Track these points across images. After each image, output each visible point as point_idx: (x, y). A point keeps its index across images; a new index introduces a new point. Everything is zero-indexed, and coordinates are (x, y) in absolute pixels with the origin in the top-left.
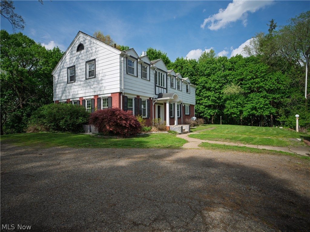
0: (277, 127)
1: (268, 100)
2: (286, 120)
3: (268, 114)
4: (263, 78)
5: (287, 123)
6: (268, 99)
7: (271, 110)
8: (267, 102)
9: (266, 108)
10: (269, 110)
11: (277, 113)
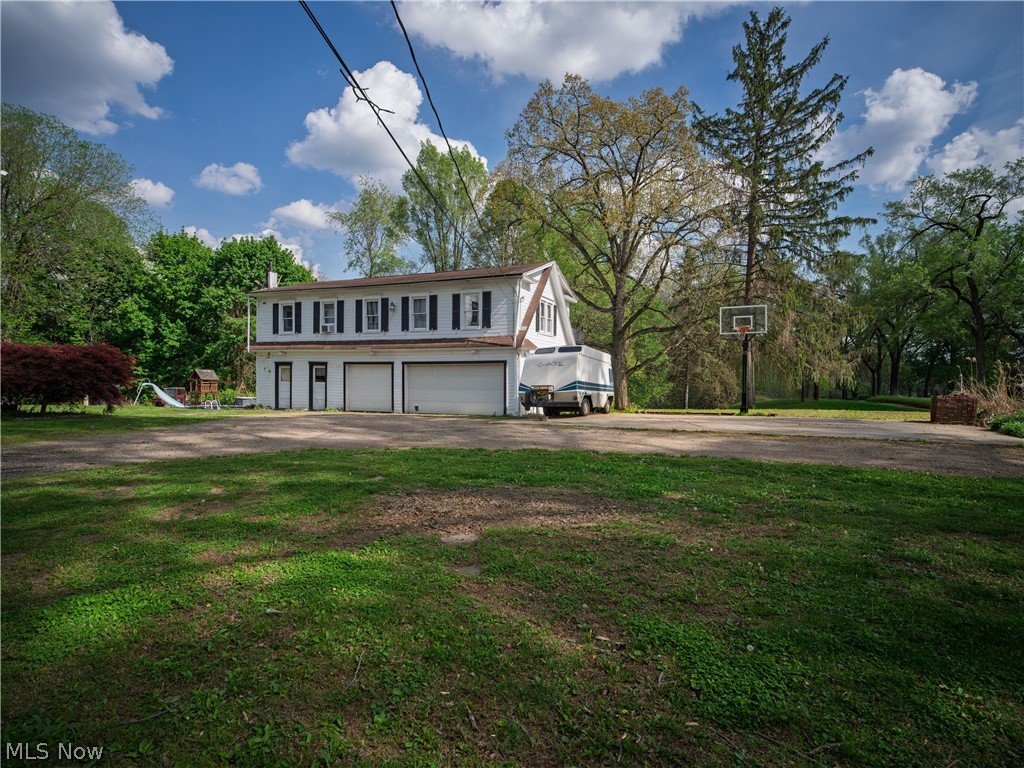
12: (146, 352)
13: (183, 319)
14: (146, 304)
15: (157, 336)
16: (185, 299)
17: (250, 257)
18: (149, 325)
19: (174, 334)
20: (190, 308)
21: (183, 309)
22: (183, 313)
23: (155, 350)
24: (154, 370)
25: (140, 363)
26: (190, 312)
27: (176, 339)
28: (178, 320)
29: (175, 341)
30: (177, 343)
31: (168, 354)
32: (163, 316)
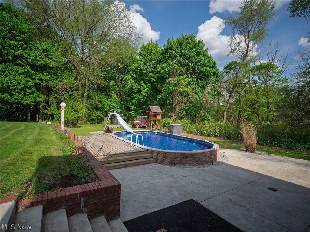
0: (43, 122)
1: (32, 81)
2: (57, 112)
3: (32, 102)
4: (26, 44)
5: (57, 116)
6: (32, 79)
7: (37, 97)
8: (31, 84)
9: (29, 92)
10: (33, 96)
11: (47, 102)
12: (135, 100)
13: (150, 82)
14: (134, 76)
15: (139, 92)
16: (150, 72)
17: (180, 44)
18: (136, 86)
19: (146, 90)
20: (153, 77)
21: (150, 77)
22: (150, 79)
23: (139, 99)
24: (138, 108)
25: (133, 104)
26: (153, 79)
27: (146, 92)
28: (147, 83)
29: (146, 93)
30: (146, 94)
31: (142, 100)
32: (142, 82)
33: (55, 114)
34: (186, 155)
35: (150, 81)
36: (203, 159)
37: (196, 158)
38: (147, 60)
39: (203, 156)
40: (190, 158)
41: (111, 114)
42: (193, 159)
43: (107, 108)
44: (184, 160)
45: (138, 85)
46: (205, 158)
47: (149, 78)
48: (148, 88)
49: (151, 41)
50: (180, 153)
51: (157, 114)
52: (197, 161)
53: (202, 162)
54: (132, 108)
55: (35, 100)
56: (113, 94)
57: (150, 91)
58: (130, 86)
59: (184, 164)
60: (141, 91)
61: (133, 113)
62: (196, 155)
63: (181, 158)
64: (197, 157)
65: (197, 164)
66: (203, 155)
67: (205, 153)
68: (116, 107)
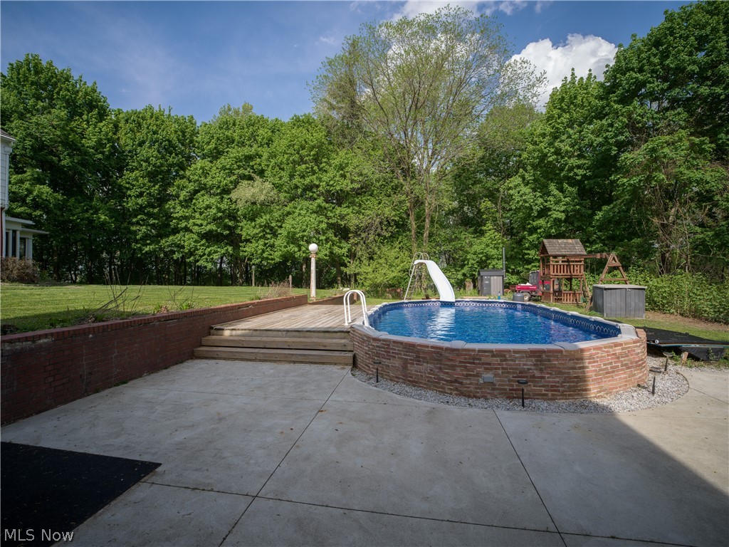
1: (326, 220)
5: (362, 278)
6: (328, 218)
8: (322, 225)
12: (537, 233)
13: (573, 183)
18: (534, 201)
19: (561, 205)
20: (582, 166)
21: (571, 169)
22: (571, 174)
25: (534, 246)
26: (581, 172)
27: (562, 209)
28: (565, 185)
29: (561, 212)
30: (563, 214)
31: (553, 230)
32: (552, 187)
33: (358, 274)
34: (418, 352)
35: (575, 179)
36: (489, 376)
37: (453, 367)
38: (557, 128)
39: (488, 367)
40: (432, 366)
41: (417, 262)
42: (440, 368)
43: (474, 260)
44: (413, 369)
45: (541, 197)
46: (496, 375)
47: (568, 171)
48: (567, 199)
49: (573, 74)
50: (401, 343)
51: (568, 261)
52: (456, 381)
53: (479, 386)
54: (529, 254)
55: (331, 253)
56: (488, 227)
57: (575, 206)
58: (518, 202)
59: (414, 383)
60: (549, 209)
61: (535, 266)
62: (451, 356)
63: (405, 362)
64: (457, 364)
65: (457, 389)
66: (484, 360)
67: (493, 356)
68: (493, 255)
